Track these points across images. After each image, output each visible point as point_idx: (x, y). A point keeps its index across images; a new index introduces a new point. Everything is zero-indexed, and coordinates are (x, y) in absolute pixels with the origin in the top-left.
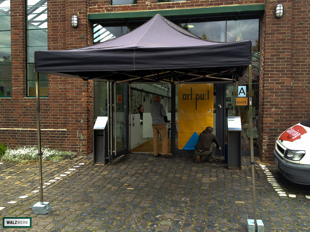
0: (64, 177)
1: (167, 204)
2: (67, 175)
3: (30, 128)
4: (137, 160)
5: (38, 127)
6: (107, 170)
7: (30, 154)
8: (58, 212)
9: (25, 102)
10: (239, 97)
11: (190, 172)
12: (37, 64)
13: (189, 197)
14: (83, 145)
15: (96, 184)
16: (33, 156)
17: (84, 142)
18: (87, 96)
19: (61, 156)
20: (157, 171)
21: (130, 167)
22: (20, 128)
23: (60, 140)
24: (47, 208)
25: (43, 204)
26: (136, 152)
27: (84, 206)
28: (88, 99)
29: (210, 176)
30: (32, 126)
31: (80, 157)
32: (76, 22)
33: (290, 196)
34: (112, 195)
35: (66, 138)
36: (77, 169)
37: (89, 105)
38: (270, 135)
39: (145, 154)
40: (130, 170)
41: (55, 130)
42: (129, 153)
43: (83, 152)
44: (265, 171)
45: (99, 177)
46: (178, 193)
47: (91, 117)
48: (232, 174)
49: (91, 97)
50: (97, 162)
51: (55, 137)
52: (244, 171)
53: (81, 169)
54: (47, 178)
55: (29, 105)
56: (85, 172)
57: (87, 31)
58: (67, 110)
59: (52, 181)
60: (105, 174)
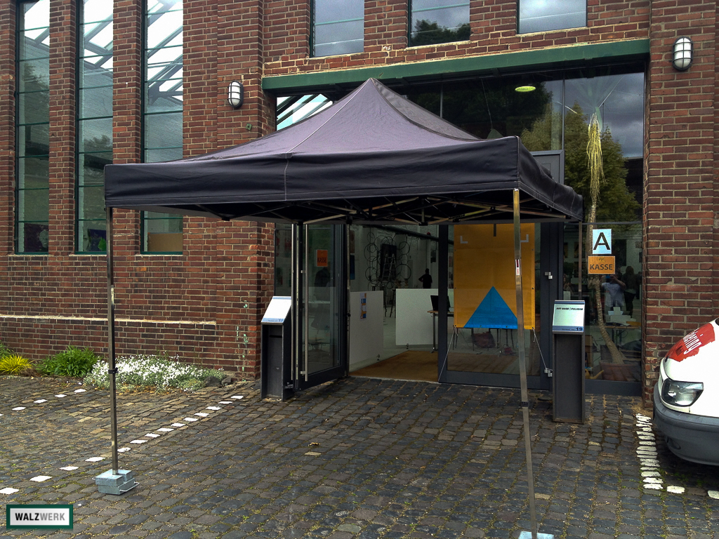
0: (191, 423)
1: (375, 489)
2: (199, 420)
3: (146, 318)
4: (357, 394)
5: (109, 314)
6: (285, 412)
7: (140, 373)
8: (145, 493)
9: (137, 264)
10: (595, 255)
11: (462, 426)
12: (110, 191)
13: (430, 478)
14: (247, 357)
15: (247, 440)
16: (144, 378)
17: (249, 350)
18: (259, 253)
19: (201, 379)
20: (390, 419)
21: (335, 408)
22: (127, 317)
23: (202, 344)
24: (125, 483)
25: (117, 474)
26: (361, 377)
27: (203, 483)
28: (259, 259)
29: (504, 437)
30: (151, 314)
31: (240, 383)
32: (238, 96)
33: (671, 489)
34: (268, 466)
35: (215, 342)
36: (223, 408)
37: (263, 271)
38: (664, 345)
39: (381, 380)
40: (332, 414)
41: (193, 323)
42: (346, 377)
43: (247, 373)
44: (642, 430)
45: (260, 426)
46: (410, 470)
47: (266, 296)
48: (557, 433)
49: (268, 254)
50: (270, 395)
51: (192, 338)
52: (590, 428)
53: (233, 409)
54: (156, 424)
55: (145, 270)
56: (238, 415)
57: (260, 113)
58: (218, 282)
59: (164, 430)
60: (277, 420)
